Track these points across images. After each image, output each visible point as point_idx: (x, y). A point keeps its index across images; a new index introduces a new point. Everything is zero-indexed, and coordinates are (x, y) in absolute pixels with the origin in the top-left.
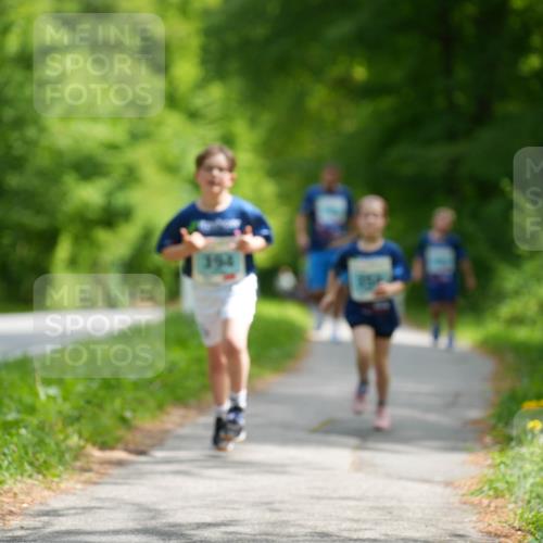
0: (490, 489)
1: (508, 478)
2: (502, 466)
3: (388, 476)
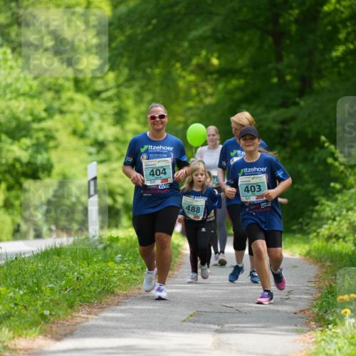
1: (327, 351)
2: (323, 342)
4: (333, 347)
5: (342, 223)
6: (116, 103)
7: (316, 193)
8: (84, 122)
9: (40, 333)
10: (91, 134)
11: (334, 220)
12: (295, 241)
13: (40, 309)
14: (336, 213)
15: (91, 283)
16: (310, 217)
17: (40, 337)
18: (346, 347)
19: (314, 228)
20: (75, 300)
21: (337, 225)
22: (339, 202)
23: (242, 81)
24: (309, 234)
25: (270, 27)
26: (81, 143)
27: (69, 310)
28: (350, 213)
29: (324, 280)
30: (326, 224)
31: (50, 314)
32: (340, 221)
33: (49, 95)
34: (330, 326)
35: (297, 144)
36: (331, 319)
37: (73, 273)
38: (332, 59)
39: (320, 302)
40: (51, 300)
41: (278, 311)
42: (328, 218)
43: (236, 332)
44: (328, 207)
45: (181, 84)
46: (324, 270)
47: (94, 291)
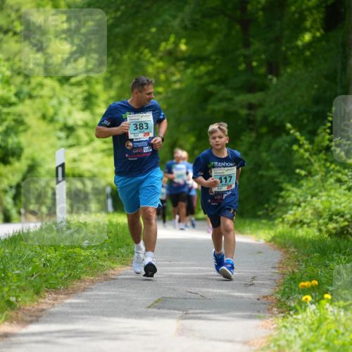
0: (275, 346)
1: (287, 337)
2: (283, 329)
3: (203, 338)
4: (294, 333)
5: (307, 209)
6: (85, 87)
7: (281, 179)
8: (54, 107)
9: (6, 320)
10: (60, 118)
11: (299, 206)
12: (261, 226)
13: (6, 296)
14: (301, 199)
15: (58, 269)
16: (276, 203)
17: (6, 323)
18: (306, 334)
19: (279, 214)
20: (42, 287)
21: (302, 211)
22: (304, 188)
23: (210, 68)
24: (274, 219)
25: (238, 13)
26: (51, 127)
27: (35, 296)
28: (314, 199)
29: (287, 266)
30: (291, 210)
31: (17, 301)
32: (305, 207)
33: (19, 79)
34: (291, 312)
35: (264, 130)
36: (293, 305)
37: (40, 259)
38: (297, 47)
39: (282, 289)
40: (18, 287)
41: (242, 298)
42: (294, 204)
43: (200, 318)
44: (293, 194)
45: (150, 69)
46: (288, 256)
47: (61, 278)
